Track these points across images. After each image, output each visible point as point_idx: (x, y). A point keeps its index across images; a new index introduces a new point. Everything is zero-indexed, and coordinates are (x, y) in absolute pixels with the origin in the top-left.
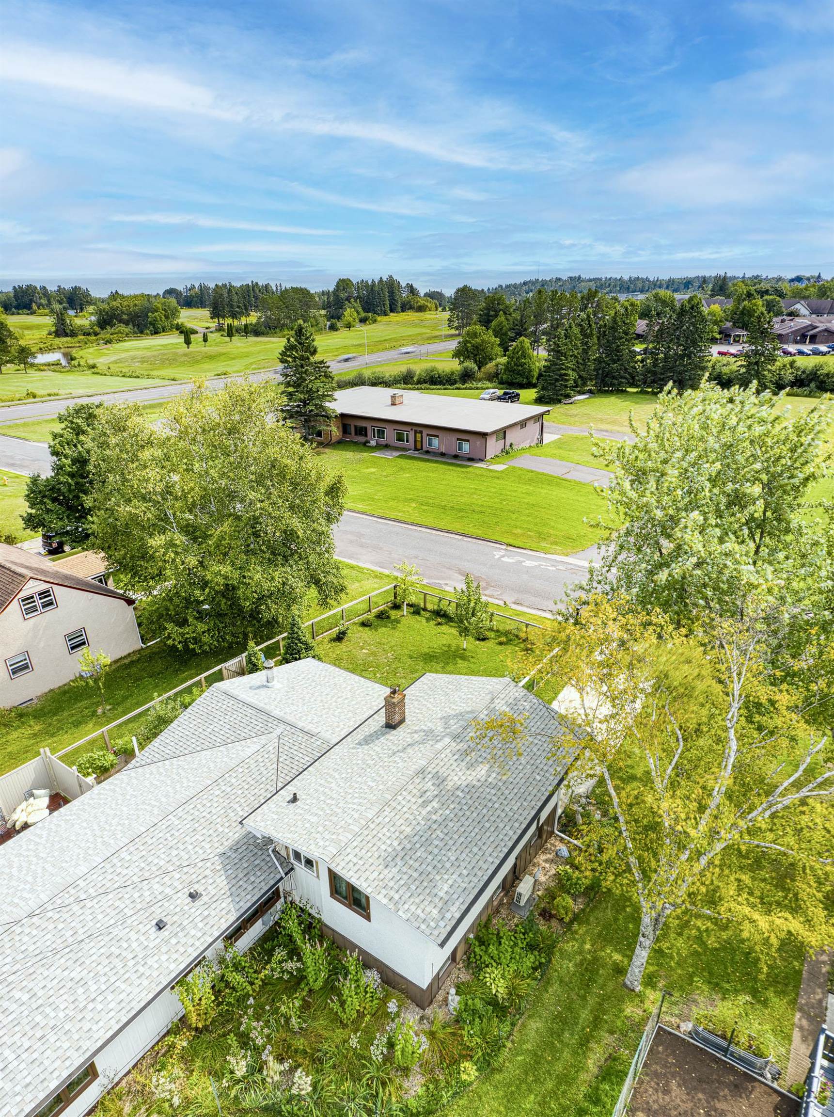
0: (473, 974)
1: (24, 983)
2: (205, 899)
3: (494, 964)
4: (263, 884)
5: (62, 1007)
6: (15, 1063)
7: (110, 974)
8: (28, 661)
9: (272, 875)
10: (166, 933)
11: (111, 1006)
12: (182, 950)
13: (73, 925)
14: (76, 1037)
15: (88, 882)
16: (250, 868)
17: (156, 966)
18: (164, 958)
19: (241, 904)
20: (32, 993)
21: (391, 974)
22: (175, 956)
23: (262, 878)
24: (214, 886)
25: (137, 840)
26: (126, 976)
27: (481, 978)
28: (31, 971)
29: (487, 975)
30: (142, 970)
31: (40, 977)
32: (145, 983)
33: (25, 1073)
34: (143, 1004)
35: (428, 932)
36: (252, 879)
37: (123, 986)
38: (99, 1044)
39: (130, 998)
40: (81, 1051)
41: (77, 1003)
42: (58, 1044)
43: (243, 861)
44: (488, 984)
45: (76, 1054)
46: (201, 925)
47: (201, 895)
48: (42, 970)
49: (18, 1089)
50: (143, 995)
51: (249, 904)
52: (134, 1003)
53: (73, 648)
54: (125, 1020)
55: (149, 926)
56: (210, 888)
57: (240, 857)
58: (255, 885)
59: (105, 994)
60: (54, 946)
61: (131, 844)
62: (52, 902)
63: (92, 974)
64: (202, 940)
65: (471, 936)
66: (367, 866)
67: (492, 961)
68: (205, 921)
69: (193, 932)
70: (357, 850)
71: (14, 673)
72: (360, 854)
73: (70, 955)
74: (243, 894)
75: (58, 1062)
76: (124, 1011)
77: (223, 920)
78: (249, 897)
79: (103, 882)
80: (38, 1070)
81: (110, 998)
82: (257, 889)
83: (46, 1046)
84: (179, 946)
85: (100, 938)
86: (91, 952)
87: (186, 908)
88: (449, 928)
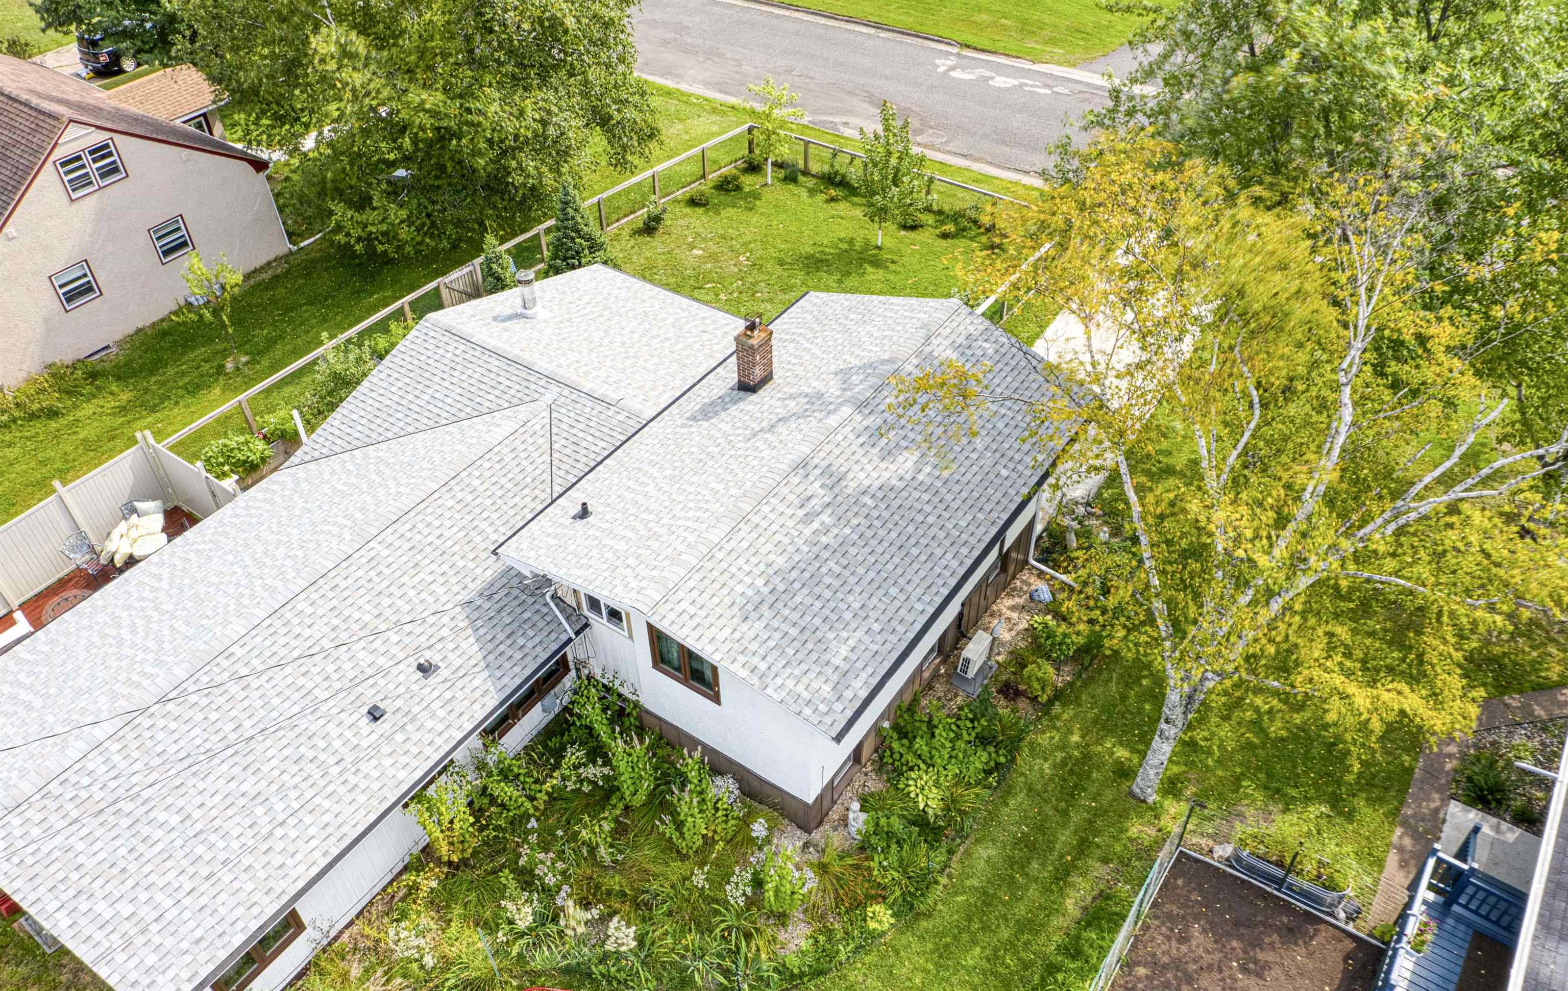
0: (888, 780)
1: (169, 801)
2: (444, 673)
3: (923, 766)
4: (539, 649)
5: (235, 833)
6: (175, 911)
7: (303, 785)
8: (90, 278)
9: (554, 636)
10: (387, 726)
11: (312, 831)
12: (415, 750)
13: (233, 713)
14: (262, 874)
15: (247, 648)
16: (516, 624)
17: (375, 774)
18: (387, 762)
19: (506, 680)
20: (184, 814)
21: (756, 783)
22: (404, 760)
23: (537, 640)
24: (458, 653)
25: (321, 582)
26: (330, 789)
27: (901, 786)
28: (177, 782)
29: (911, 782)
30: (353, 780)
31: (192, 791)
32: (361, 799)
33: (192, 924)
34: (360, 829)
35: (815, 719)
36: (521, 641)
37: (326, 804)
38: (300, 884)
39: (340, 819)
40: (273, 895)
41: (256, 829)
42: (237, 884)
43: (504, 614)
44: (912, 795)
45: (266, 900)
46: (441, 713)
47: (437, 668)
48: (193, 781)
49: (185, 945)
50: (359, 816)
51: (518, 681)
52: (345, 829)
53: (166, 253)
54: (335, 852)
55: (356, 716)
56: (451, 656)
57: (496, 607)
58: (526, 650)
59: (300, 814)
60: (208, 746)
61: (312, 589)
62: (193, 679)
63: (274, 787)
64: (446, 735)
65: (886, 725)
66: (711, 619)
67: (920, 762)
68: (448, 707)
69: (429, 724)
70: (695, 594)
71: (69, 300)
72: (700, 601)
73: (236, 759)
74: (507, 665)
75: (240, 910)
76: (333, 839)
77: (477, 706)
78: (517, 669)
79: (274, 649)
80: (212, 921)
81: (308, 820)
82: (529, 658)
83: (218, 888)
84: (408, 745)
85: (279, 734)
86: (270, 753)
87: (415, 687)
88: (849, 714)
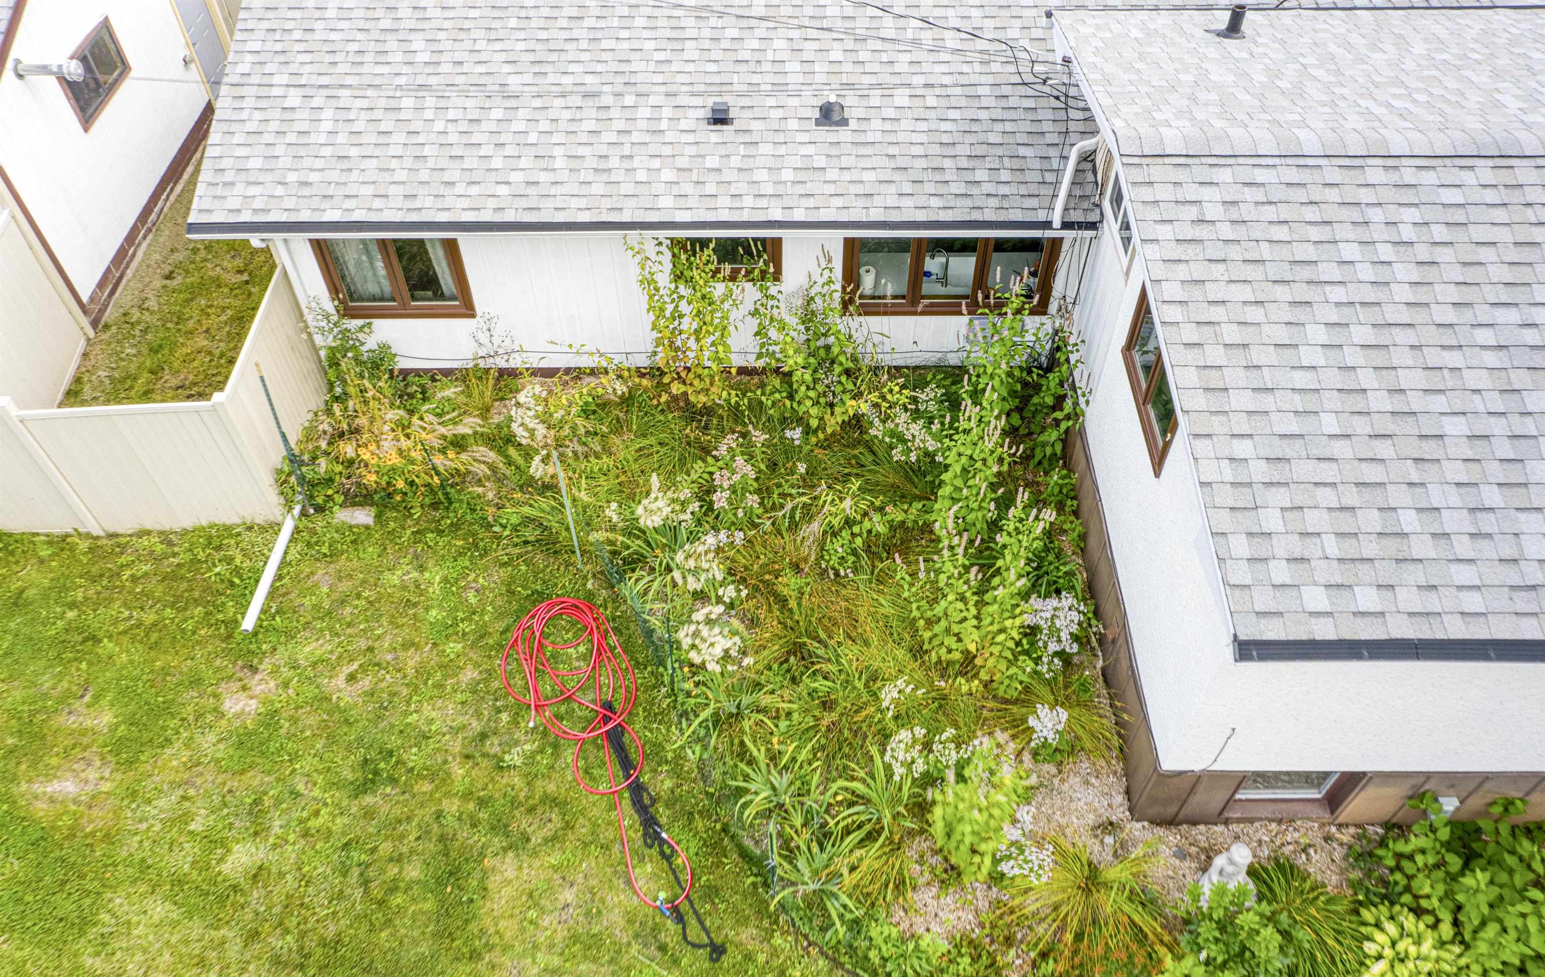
0: (1356, 886)
2: (843, 134)
3: (1446, 930)
4: (993, 202)
5: (451, 114)
6: (322, 139)
7: (563, 125)
9: (1033, 203)
10: (715, 138)
12: (710, 189)
14: (424, 175)
16: (999, 151)
17: (641, 176)
19: (907, 202)
20: (436, 57)
22: (689, 188)
23: (1004, 190)
24: (888, 126)
26: (581, 151)
27: (1368, 915)
28: (469, 24)
29: (1391, 928)
30: (614, 162)
31: (468, 45)
32: (598, 189)
33: (320, 163)
35: (1241, 574)
36: (981, 175)
37: (559, 163)
40: (410, 204)
41: (474, 127)
42: (394, 163)
43: (999, 127)
44: (1370, 948)
45: (399, 202)
46: (787, 175)
47: (844, 122)
48: (481, 34)
49: (291, 177)
50: (575, 203)
51: (921, 216)
52: (549, 203)
55: (698, 101)
56: (876, 124)
57: (998, 114)
58: (975, 190)
59: (525, 150)
63: (537, 103)
64: (763, 203)
65: (1450, 804)
67: (1446, 917)
68: (802, 176)
69: (761, 175)
73: (538, 46)
74: (930, 188)
75: (369, 190)
77: (838, 202)
78: (935, 202)
80: (336, 177)
81: (524, 163)
82: (969, 203)
83: (377, 152)
84: (711, 177)
85: (604, 56)
86: (572, 68)
87: (793, 124)
